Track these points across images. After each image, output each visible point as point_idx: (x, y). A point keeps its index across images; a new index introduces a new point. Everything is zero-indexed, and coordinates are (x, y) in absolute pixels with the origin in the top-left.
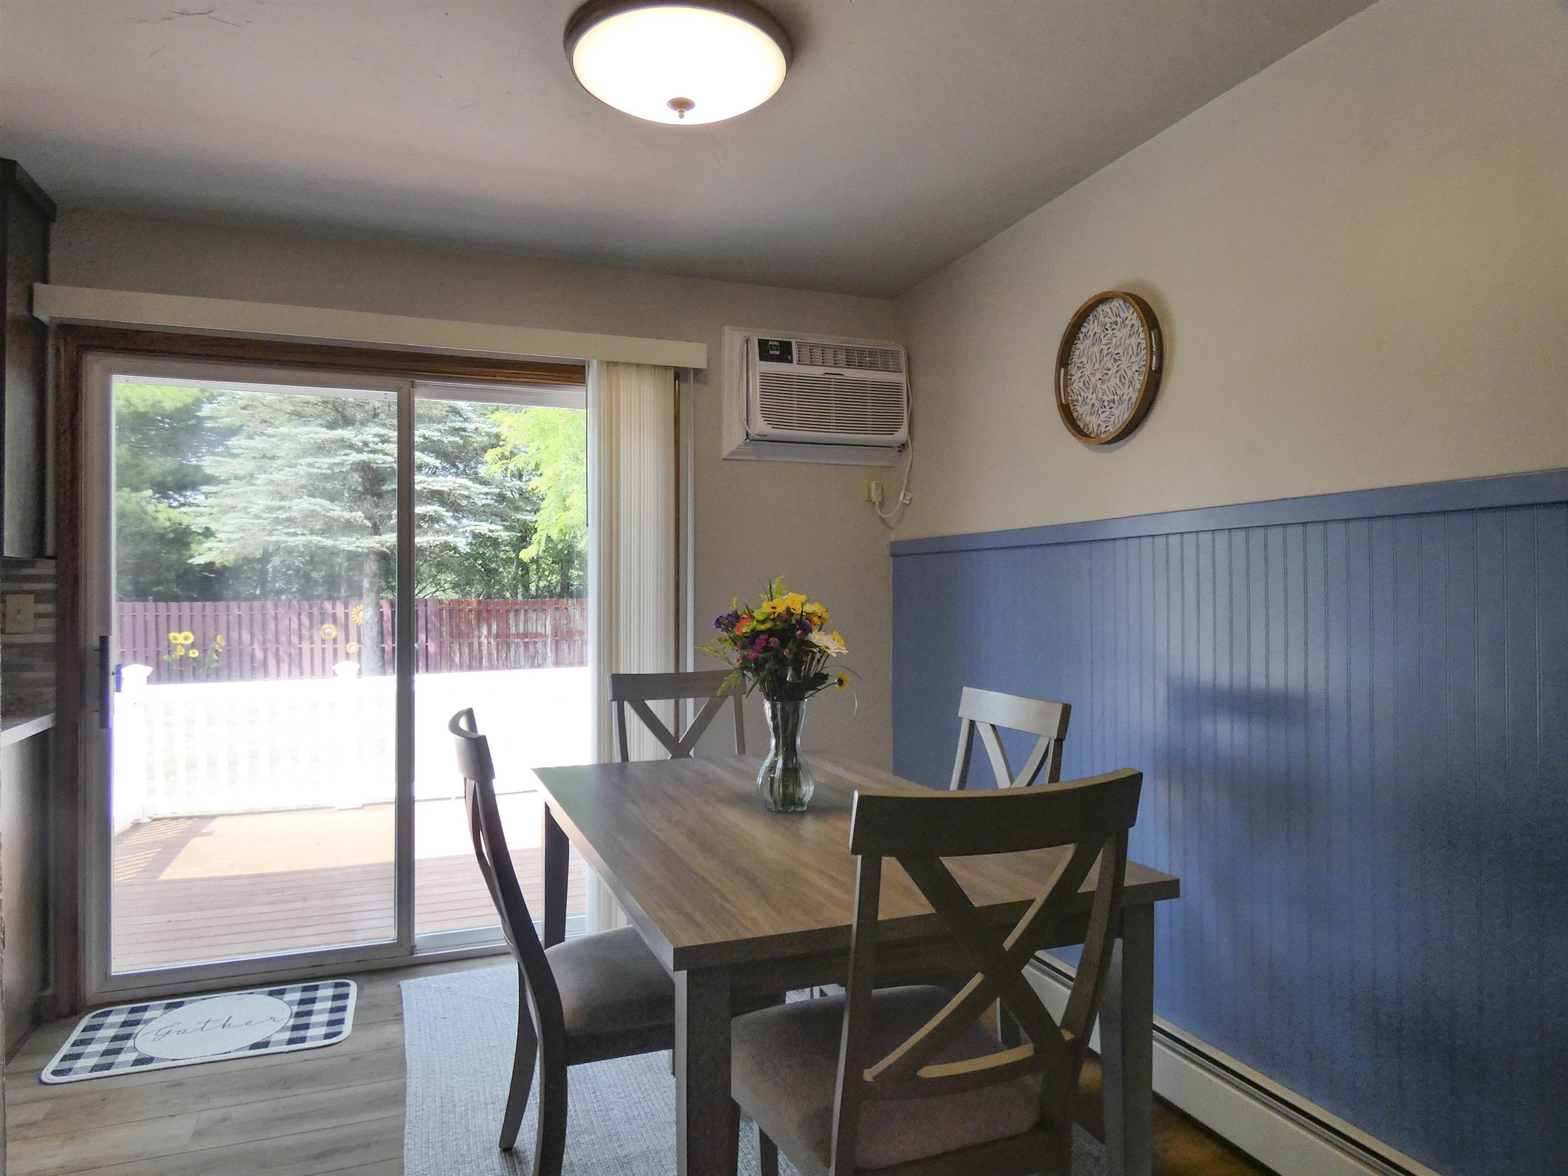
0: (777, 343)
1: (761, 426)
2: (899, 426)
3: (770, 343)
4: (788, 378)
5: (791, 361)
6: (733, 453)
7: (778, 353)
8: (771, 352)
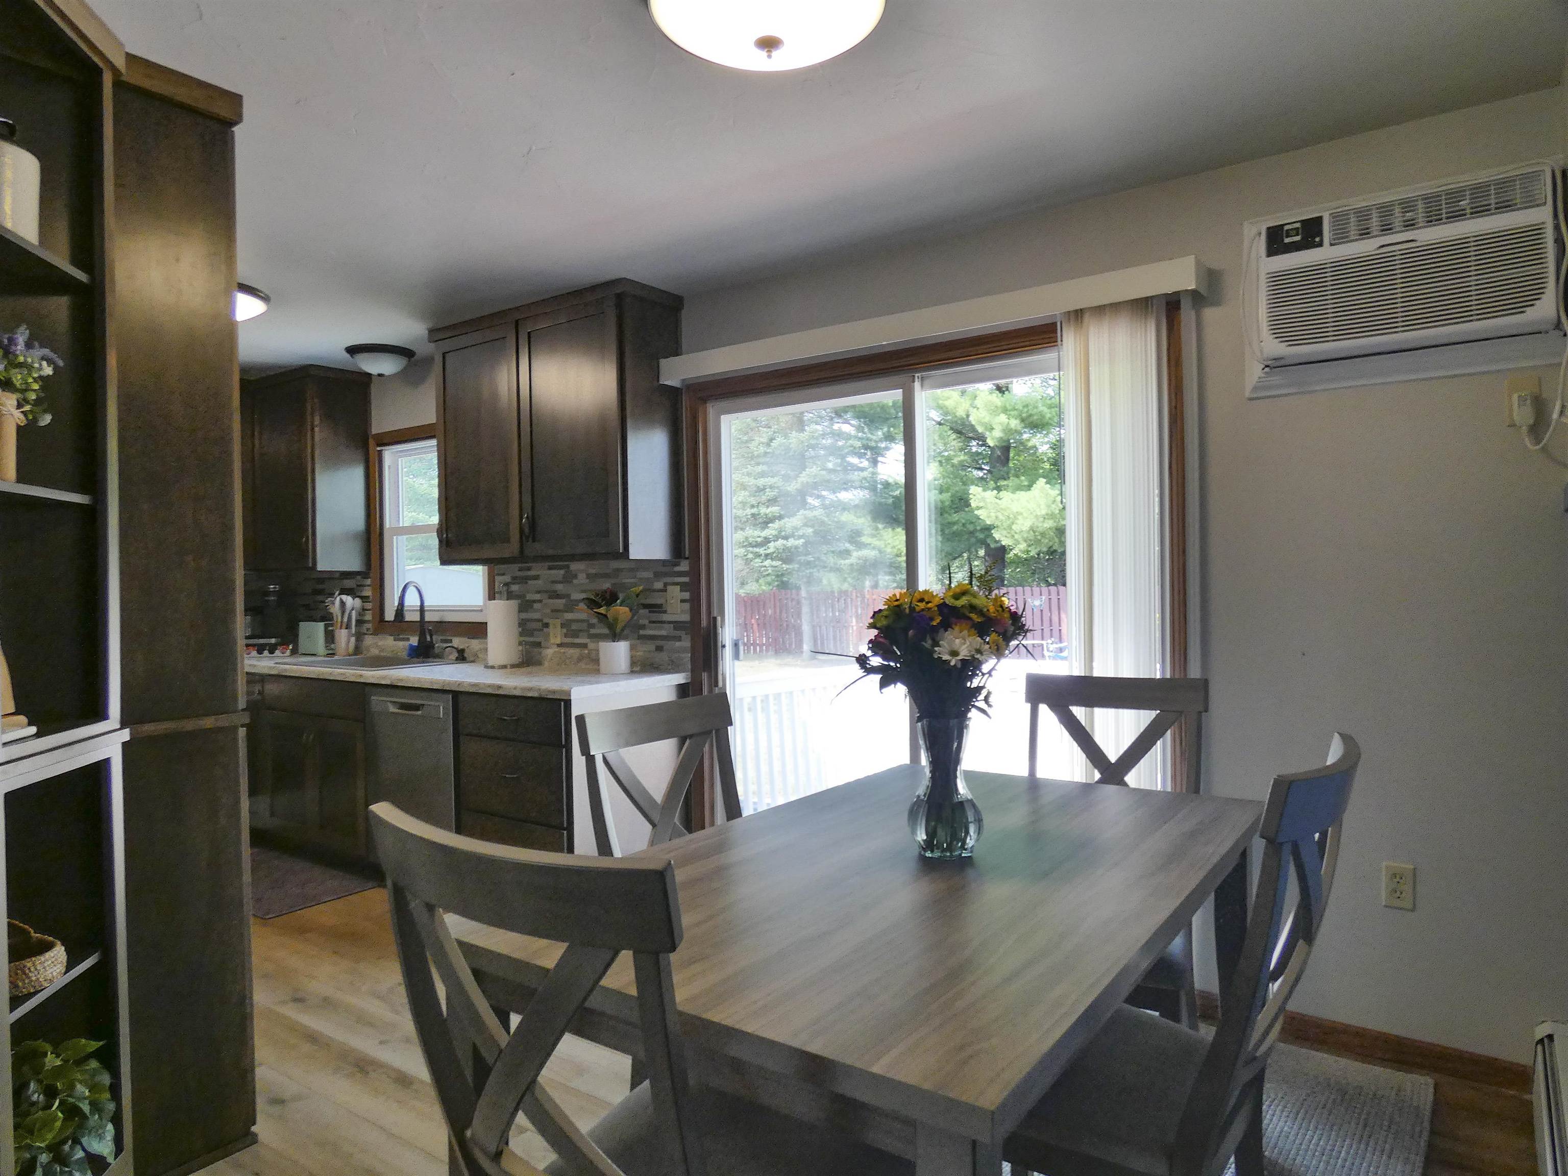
0: (1298, 225)
1: (1275, 348)
2: (1541, 291)
3: (1286, 228)
4: (1318, 269)
5: (1320, 244)
6: (1255, 389)
7: (1298, 238)
8: (1287, 240)
